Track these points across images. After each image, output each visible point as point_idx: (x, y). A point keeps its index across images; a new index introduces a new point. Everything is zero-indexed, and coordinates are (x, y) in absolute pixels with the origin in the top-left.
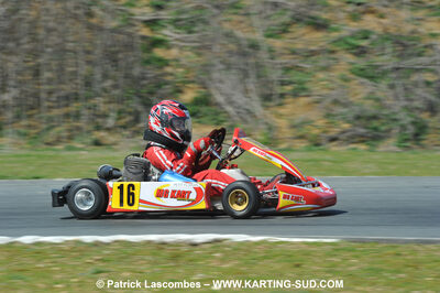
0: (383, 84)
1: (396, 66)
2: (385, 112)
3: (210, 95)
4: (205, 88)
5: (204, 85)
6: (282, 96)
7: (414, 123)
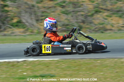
0: (70, 15)
1: (73, 10)
2: (71, 23)
3: (21, 20)
5: (19, 17)
7: (79, 26)
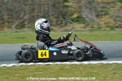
4: (80, 13)
6: (102, 15)
